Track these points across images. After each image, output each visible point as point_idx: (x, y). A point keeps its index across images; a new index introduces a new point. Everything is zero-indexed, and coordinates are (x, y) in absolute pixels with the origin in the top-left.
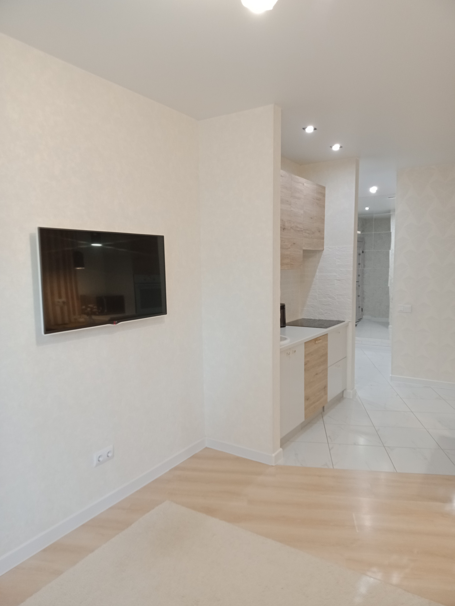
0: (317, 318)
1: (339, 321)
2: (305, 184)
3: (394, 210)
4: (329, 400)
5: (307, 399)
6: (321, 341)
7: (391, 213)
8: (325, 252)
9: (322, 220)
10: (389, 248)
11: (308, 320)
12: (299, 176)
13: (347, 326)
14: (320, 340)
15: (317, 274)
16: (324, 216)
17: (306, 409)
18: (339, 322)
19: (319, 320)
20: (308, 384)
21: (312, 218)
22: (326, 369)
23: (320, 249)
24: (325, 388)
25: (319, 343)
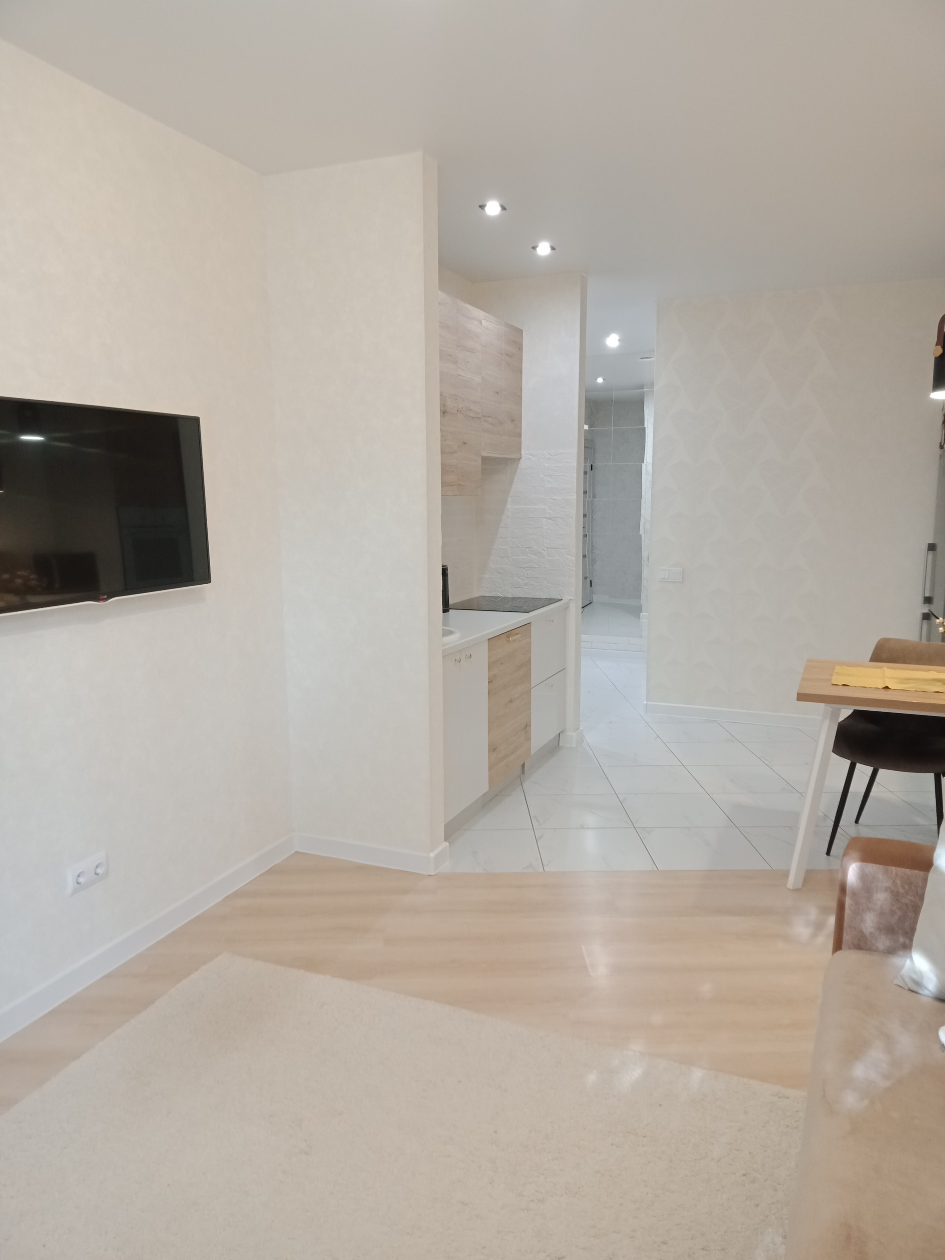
0: (510, 596)
1: (550, 599)
2: (484, 322)
3: (652, 385)
4: (533, 751)
5: (493, 749)
6: (518, 636)
7: (645, 390)
8: (523, 463)
9: (518, 398)
10: (642, 460)
11: (492, 599)
12: (471, 304)
13: (566, 608)
14: (517, 634)
15: (509, 506)
16: (521, 390)
17: (490, 768)
18: (551, 601)
19: (514, 599)
20: (494, 721)
21: (497, 393)
22: (529, 692)
23: (515, 456)
24: (527, 727)
25: (515, 640)
